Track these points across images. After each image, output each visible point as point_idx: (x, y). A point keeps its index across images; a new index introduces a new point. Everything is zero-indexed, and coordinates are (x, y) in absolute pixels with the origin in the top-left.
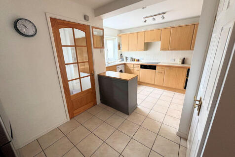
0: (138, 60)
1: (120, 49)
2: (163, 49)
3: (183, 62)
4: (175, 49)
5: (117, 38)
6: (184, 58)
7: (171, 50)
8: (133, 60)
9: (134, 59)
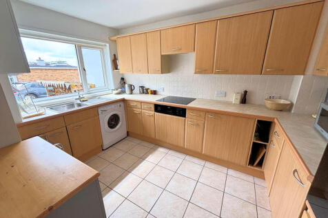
0: (154, 93)
1: (117, 69)
2: (201, 70)
3: (244, 100)
4: (226, 72)
5: (108, 45)
6: (246, 92)
7: (218, 73)
8: (144, 91)
9: (147, 90)
